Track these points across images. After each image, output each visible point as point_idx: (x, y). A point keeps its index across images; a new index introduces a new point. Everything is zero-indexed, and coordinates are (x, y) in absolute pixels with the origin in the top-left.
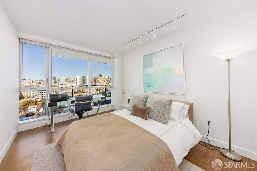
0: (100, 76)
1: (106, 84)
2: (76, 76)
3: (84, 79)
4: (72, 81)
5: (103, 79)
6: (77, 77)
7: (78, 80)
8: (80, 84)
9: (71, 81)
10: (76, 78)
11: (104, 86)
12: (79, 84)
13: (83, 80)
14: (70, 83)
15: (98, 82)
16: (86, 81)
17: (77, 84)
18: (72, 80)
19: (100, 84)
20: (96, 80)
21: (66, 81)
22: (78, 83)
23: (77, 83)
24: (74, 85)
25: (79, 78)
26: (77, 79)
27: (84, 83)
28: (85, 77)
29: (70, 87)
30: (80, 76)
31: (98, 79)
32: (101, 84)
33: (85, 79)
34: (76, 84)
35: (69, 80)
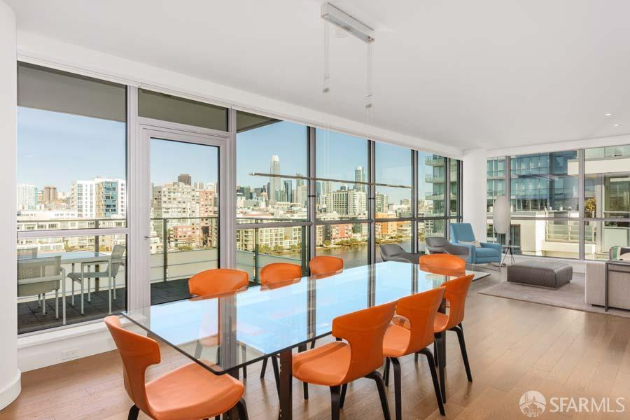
0: (185, 179)
1: (206, 215)
2: (79, 182)
3: (111, 194)
4: (67, 201)
5: (193, 193)
6: (80, 186)
7: (84, 196)
8: (94, 212)
9: (64, 201)
10: (76, 190)
11: (198, 221)
12: (89, 213)
13: (108, 198)
14: (58, 207)
15: (170, 206)
16: (120, 200)
17: (84, 213)
18: (64, 198)
19: (180, 215)
20: (164, 199)
21: (42, 202)
22: (84, 208)
23: (79, 211)
24: (70, 217)
25: (90, 186)
26: (84, 192)
27: (111, 208)
28: (116, 183)
29: (47, 224)
30: (93, 179)
31: (172, 194)
32: (184, 215)
33: (116, 195)
34: (76, 213)
35: (55, 198)
